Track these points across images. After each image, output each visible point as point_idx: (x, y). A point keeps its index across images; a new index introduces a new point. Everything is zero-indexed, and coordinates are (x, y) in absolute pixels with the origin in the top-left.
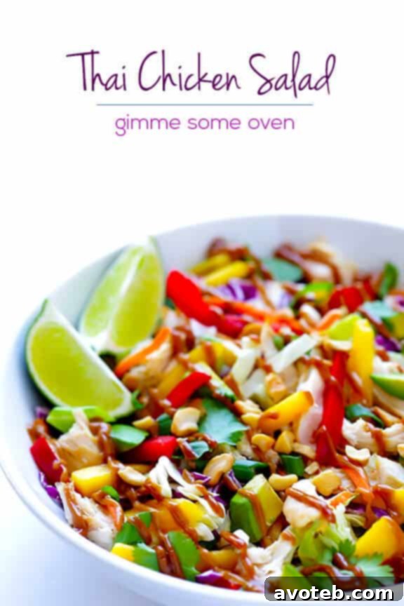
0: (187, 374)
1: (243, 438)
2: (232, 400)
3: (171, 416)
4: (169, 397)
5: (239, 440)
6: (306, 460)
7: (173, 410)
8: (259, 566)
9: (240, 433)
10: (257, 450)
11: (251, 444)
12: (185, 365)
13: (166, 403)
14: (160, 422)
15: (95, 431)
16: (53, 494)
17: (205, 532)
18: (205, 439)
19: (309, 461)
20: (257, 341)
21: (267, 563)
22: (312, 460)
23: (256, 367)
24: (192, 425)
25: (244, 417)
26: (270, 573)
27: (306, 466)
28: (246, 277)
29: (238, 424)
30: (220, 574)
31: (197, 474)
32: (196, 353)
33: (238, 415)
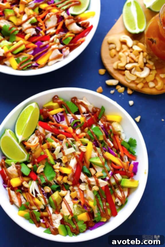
0: (43, 153)
2: (53, 165)
3: (37, 167)
4: (37, 159)
6: (70, 186)
7: (37, 165)
8: (54, 220)
9: (54, 177)
10: (58, 181)
11: (56, 180)
12: (42, 149)
13: (36, 160)
14: (34, 167)
15: (17, 168)
17: (42, 207)
21: (56, 219)
23: (60, 151)
24: (42, 170)
25: (56, 170)
26: (56, 223)
27: (69, 187)
28: (62, 112)
29: (54, 172)
30: (45, 222)
31: (42, 189)
32: (45, 145)
33: (54, 169)
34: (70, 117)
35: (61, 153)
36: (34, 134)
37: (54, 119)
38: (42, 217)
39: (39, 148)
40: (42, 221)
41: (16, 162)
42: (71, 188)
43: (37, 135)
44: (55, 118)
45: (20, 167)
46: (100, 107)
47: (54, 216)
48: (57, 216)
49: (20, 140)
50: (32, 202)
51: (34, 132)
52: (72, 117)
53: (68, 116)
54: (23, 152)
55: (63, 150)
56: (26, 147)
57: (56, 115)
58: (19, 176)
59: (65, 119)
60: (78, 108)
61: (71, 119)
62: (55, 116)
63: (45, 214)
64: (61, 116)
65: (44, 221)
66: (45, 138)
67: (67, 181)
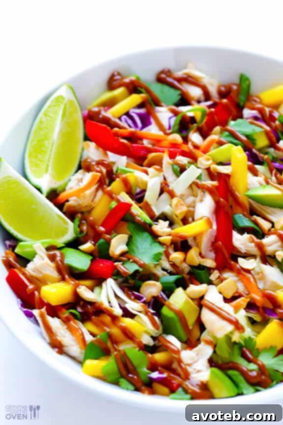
0: (114, 204)
1: (163, 257)
2: (150, 225)
3: (108, 243)
4: (103, 225)
5: (160, 259)
6: (209, 270)
7: (108, 236)
8: (189, 365)
9: (160, 254)
10: (173, 265)
11: (169, 261)
12: (111, 196)
13: (102, 229)
14: (99, 246)
15: (52, 258)
16: (29, 315)
17: (147, 340)
18: (135, 262)
19: (212, 271)
20: (160, 170)
21: (195, 362)
22: (214, 269)
23: (162, 192)
24: (124, 248)
25: (161, 239)
26: (199, 371)
27: (210, 274)
28: (140, 106)
29: (157, 245)
30: (165, 375)
31: (136, 293)
32: (116, 185)
33: (155, 236)
34: (164, 114)
35: (165, 196)
36: (81, 171)
37: (123, 124)
38: (153, 367)
39: (102, 198)
40: (155, 375)
41: (46, 245)
42: (214, 276)
43: (88, 169)
44: (126, 121)
45: (62, 256)
46: (237, 81)
47: (187, 355)
48: (198, 354)
49: (46, 189)
50: (115, 331)
51: (80, 167)
52: (171, 115)
53: (158, 112)
54: (59, 216)
55: (168, 186)
56: (65, 209)
57: (127, 114)
58: (63, 279)
59: (152, 120)
60: (178, 92)
61: (170, 118)
62: (125, 117)
63: (159, 357)
64: (139, 115)
65: (161, 373)
66: (112, 170)
67: (199, 257)
